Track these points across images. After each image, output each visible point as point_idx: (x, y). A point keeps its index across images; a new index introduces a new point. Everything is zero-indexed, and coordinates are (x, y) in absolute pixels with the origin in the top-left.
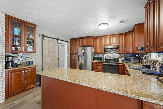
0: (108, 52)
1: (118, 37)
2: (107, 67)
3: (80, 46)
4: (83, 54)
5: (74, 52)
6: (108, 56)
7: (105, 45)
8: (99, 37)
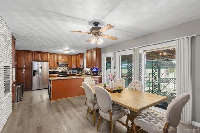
0: (64, 66)
1: (68, 57)
3: (34, 59)
4: (41, 68)
5: (24, 66)
6: (59, 70)
7: (58, 61)
8: (54, 54)
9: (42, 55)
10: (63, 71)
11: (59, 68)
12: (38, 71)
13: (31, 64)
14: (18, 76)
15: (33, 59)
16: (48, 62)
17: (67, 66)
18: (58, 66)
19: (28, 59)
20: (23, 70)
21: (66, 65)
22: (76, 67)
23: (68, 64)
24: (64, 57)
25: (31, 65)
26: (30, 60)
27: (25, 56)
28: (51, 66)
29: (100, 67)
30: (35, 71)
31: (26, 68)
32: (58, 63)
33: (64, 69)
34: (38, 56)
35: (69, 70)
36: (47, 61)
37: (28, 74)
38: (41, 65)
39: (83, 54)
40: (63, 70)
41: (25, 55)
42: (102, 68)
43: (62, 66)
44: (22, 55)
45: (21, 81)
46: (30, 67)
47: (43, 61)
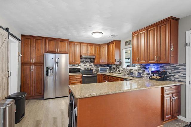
0: (88, 62)
1: (94, 47)
2: (86, 80)
3: (47, 50)
4: (56, 64)
5: (32, 61)
6: (82, 66)
7: (81, 54)
8: (75, 42)
9: (58, 44)
10: (88, 69)
11: (82, 63)
12: (53, 68)
13: (42, 57)
14: (24, 77)
15: (45, 49)
16: (68, 55)
17: (93, 62)
18: (81, 61)
19: (38, 50)
20: (32, 66)
21: (92, 60)
22: (106, 63)
23: (94, 59)
24: (89, 48)
25: (43, 60)
26: (42, 51)
27: (35, 46)
28: (71, 60)
29: (177, 63)
30: (48, 69)
31: (36, 64)
32: (81, 56)
33: (89, 66)
34: (53, 46)
35: (95, 67)
36: (66, 53)
37: (38, 74)
38: (56, 59)
39: (120, 41)
40: (87, 67)
41: (35, 44)
42: (184, 65)
43: (86, 62)
44: (30, 43)
45: (28, 84)
46: (41, 63)
47: (61, 53)
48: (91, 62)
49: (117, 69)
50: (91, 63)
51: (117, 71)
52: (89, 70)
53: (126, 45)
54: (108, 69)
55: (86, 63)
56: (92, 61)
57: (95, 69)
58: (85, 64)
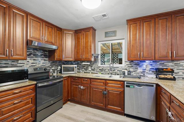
0: (40, 56)
10: (40, 69)
22: (73, 59)
39: (96, 30)
43: (36, 56)
48: (45, 56)
49: (90, 67)
50: (46, 59)
51: (90, 69)
52: (43, 71)
53: (106, 37)
54: (76, 68)
55: (36, 59)
56: (47, 56)
57: (53, 68)
58: (34, 60)
